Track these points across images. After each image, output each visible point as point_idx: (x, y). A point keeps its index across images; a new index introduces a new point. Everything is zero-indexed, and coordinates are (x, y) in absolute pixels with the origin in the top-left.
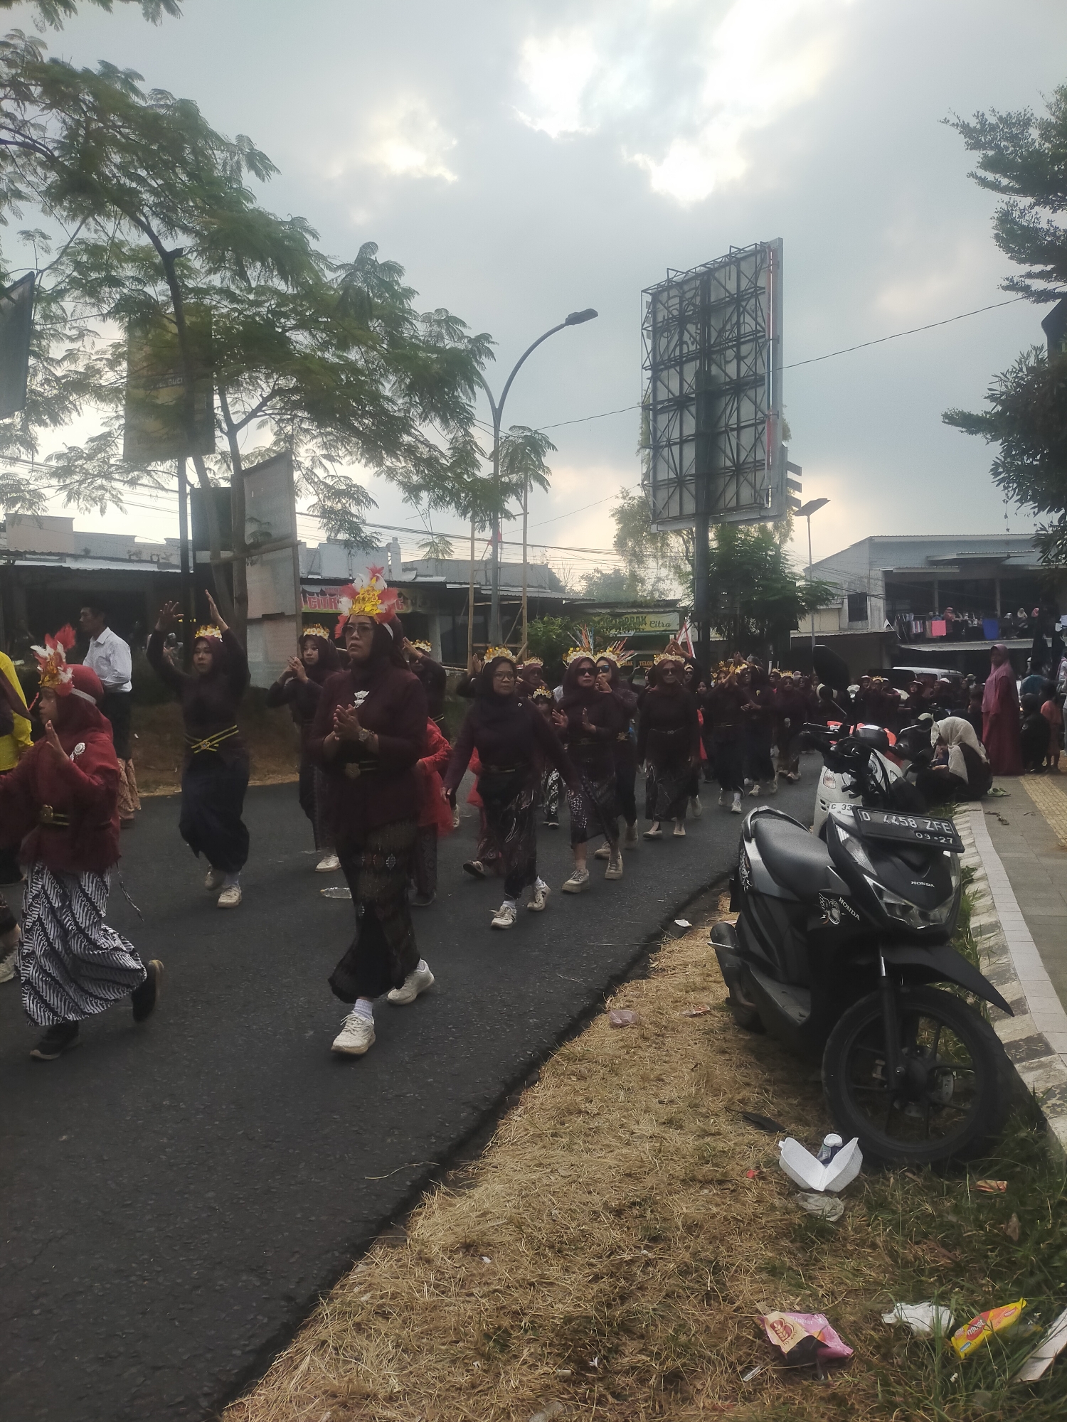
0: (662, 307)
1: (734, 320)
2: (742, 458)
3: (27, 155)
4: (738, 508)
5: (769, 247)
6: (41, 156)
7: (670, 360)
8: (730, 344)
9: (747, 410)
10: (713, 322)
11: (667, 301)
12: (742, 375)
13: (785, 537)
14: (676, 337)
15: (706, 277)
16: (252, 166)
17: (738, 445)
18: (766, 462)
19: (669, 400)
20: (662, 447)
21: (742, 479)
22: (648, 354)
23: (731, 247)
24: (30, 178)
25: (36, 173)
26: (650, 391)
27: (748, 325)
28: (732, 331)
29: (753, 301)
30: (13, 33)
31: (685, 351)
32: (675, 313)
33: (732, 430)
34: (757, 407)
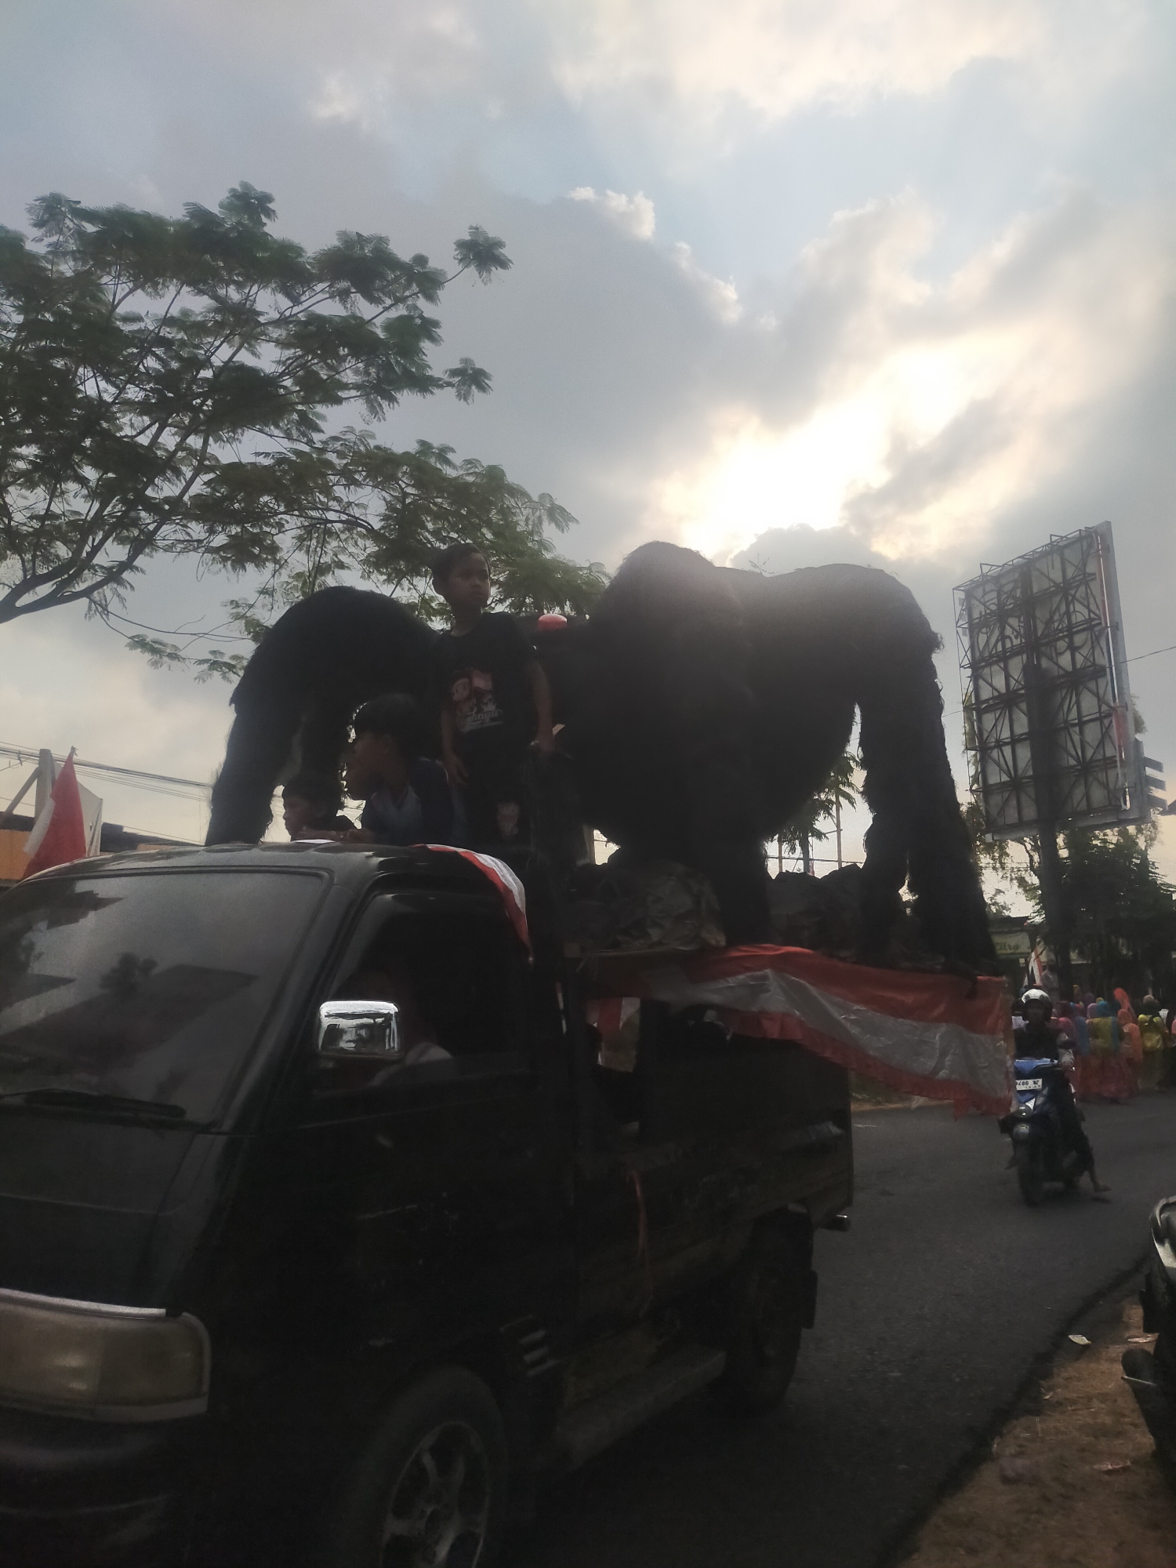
0: (977, 603)
1: (1063, 609)
2: (1089, 753)
3: (349, 530)
4: (1090, 809)
5: (1096, 532)
6: (362, 530)
7: (991, 656)
8: (1061, 635)
9: (1089, 704)
10: (1038, 614)
11: (983, 597)
12: (1078, 666)
13: (1150, 840)
14: (997, 633)
15: (1026, 568)
16: (552, 518)
17: (1082, 741)
18: (1118, 759)
19: (993, 698)
20: (992, 748)
21: (1091, 779)
22: (966, 652)
23: (1051, 535)
24: (352, 549)
25: (357, 544)
26: (971, 689)
27: (1080, 614)
28: (1061, 621)
29: (1082, 589)
30: (345, 430)
31: (1008, 645)
32: (994, 608)
33: (1074, 725)
34: (1101, 701)
